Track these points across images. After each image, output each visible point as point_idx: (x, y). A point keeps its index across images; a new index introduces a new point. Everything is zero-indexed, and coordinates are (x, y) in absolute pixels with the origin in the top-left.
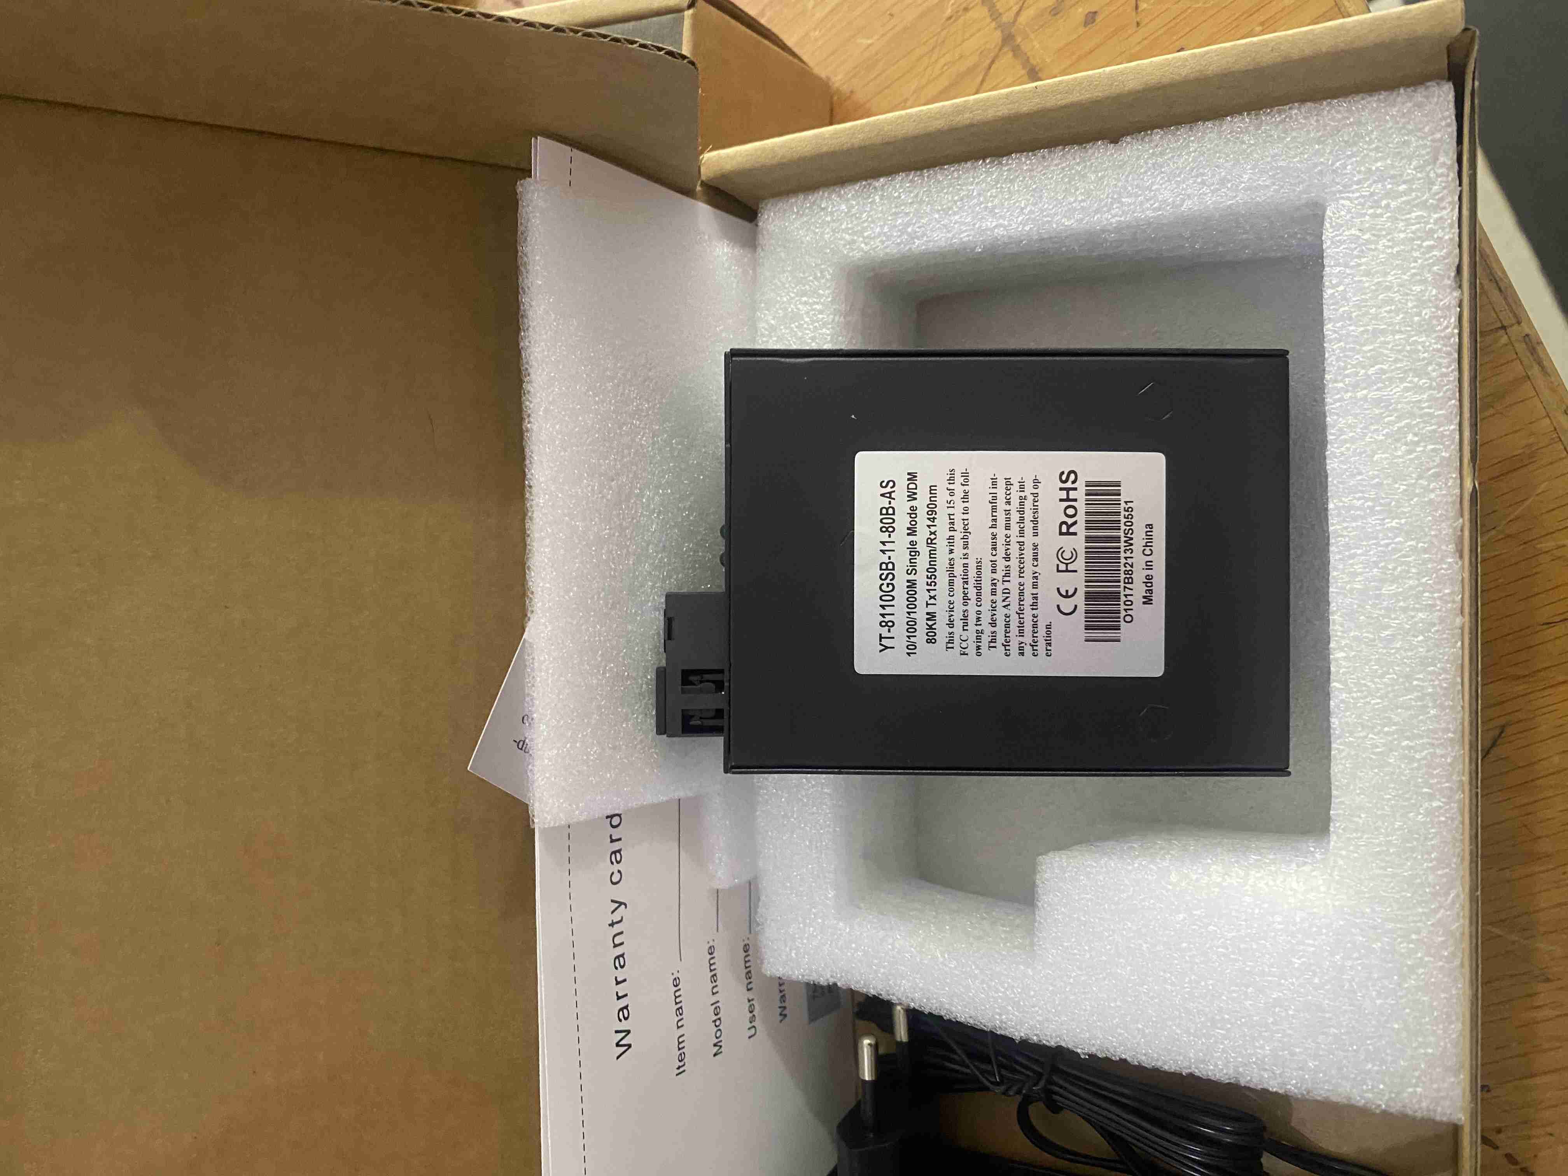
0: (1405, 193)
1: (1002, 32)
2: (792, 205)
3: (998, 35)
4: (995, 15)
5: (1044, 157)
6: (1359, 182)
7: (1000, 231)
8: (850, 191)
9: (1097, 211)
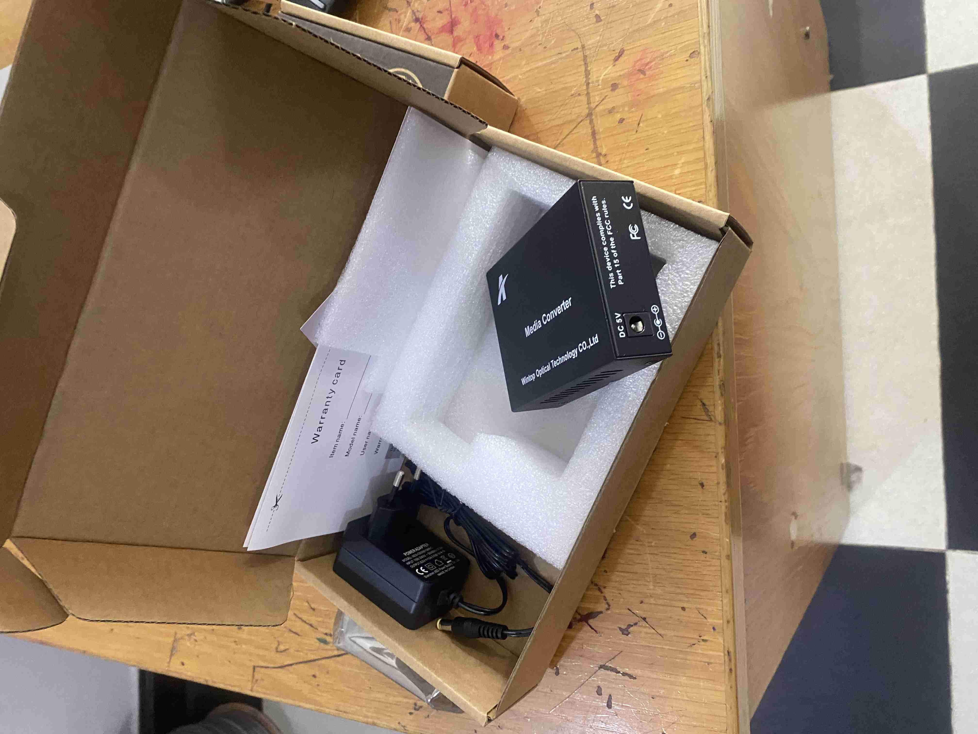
1: (589, 111)
3: (587, 111)
4: (589, 103)
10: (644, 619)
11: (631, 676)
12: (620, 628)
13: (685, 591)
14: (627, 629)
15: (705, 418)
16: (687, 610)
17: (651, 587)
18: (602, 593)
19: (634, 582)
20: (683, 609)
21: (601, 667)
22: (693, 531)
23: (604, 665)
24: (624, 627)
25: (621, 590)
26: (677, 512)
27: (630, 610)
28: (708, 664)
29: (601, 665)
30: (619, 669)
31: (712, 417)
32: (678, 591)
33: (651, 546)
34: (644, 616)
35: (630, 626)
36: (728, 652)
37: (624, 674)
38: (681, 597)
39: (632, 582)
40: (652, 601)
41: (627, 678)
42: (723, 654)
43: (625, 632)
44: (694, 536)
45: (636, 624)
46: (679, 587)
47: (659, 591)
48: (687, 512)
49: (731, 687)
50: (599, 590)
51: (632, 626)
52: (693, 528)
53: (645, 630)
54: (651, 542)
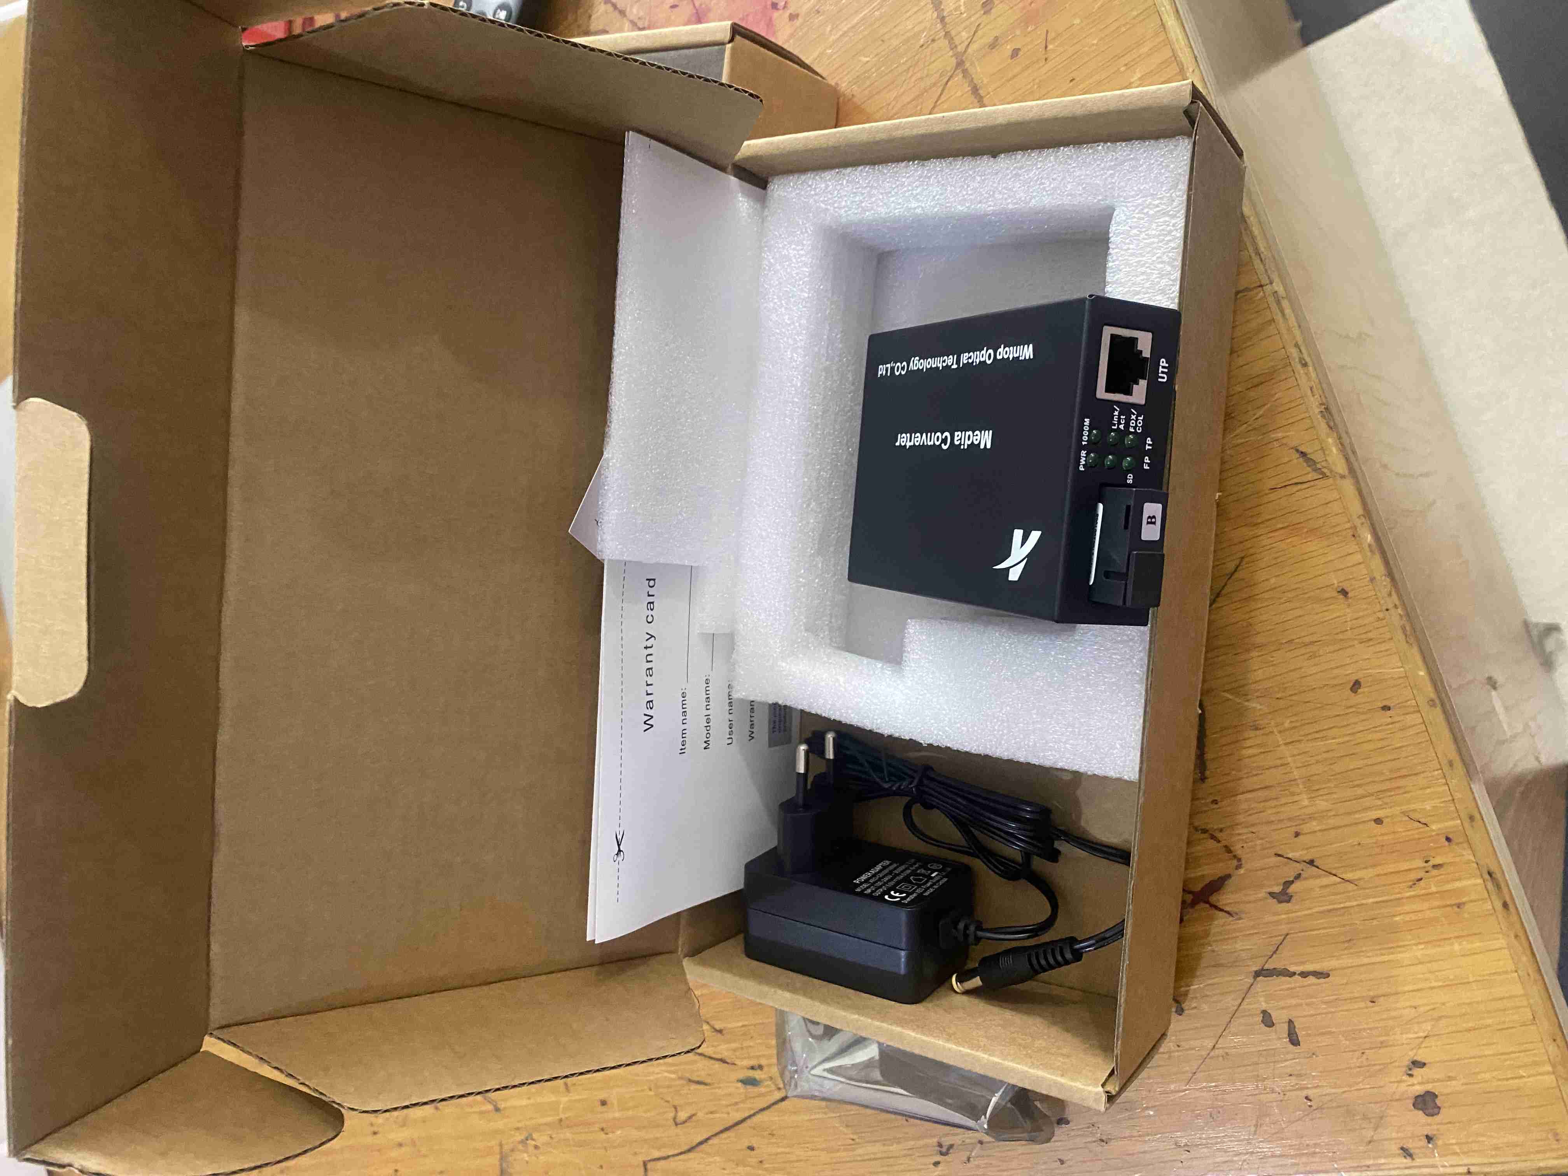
0: (1157, 206)
1: (957, 59)
2: (790, 181)
5: (950, 163)
6: (1133, 197)
7: (919, 211)
8: (828, 175)
9: (980, 202)
10: (1311, 862)
11: (1318, 974)
12: (1272, 895)
13: (1371, 789)
14: (1284, 892)
15: (1313, 475)
16: (1385, 821)
17: (1306, 803)
18: (1219, 842)
19: (1273, 803)
20: (1378, 821)
21: (1257, 974)
22: (1354, 678)
23: (1262, 969)
24: (1277, 889)
25: (1253, 825)
26: (1313, 656)
27: (1279, 855)
28: (1458, 907)
29: (1256, 972)
30: (1292, 969)
31: (1325, 470)
32: (1360, 791)
33: (1286, 730)
34: (1308, 858)
35: (1288, 884)
36: (1490, 874)
37: (1304, 975)
38: (1367, 802)
39: (1267, 804)
40: (1314, 825)
41: (1312, 980)
42: (1480, 881)
43: (1283, 897)
44: (1356, 686)
45: (1298, 877)
46: (1358, 786)
47: (1322, 804)
48: (1332, 648)
49: (1516, 936)
50: (1213, 837)
51: (1292, 882)
52: (1351, 673)
53: (1318, 882)
54: (1283, 724)
